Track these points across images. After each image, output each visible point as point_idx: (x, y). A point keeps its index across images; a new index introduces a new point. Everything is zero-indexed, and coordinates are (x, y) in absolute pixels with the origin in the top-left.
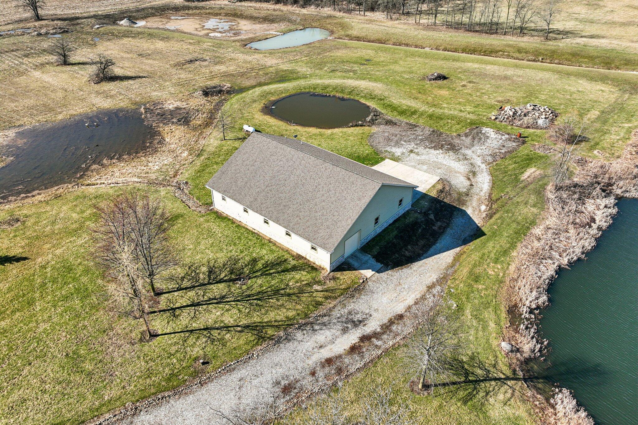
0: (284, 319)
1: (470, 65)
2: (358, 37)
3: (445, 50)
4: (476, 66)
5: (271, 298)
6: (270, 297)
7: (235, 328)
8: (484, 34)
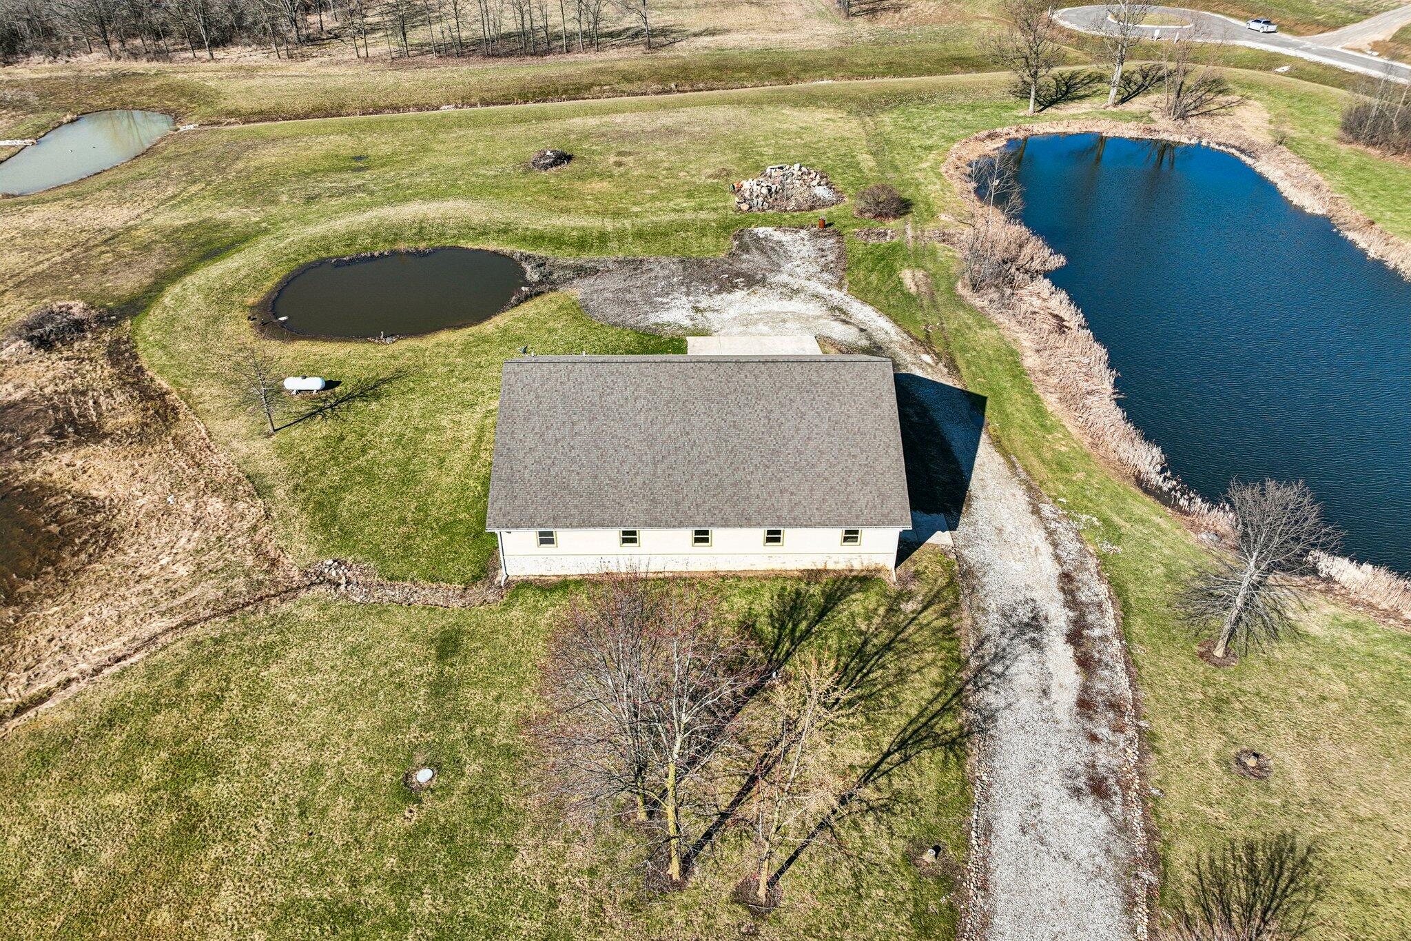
0: (937, 691)
1: (578, 122)
2: (261, 112)
3: (485, 103)
4: (592, 122)
5: (869, 672)
6: (865, 671)
7: (889, 759)
8: (529, 58)
